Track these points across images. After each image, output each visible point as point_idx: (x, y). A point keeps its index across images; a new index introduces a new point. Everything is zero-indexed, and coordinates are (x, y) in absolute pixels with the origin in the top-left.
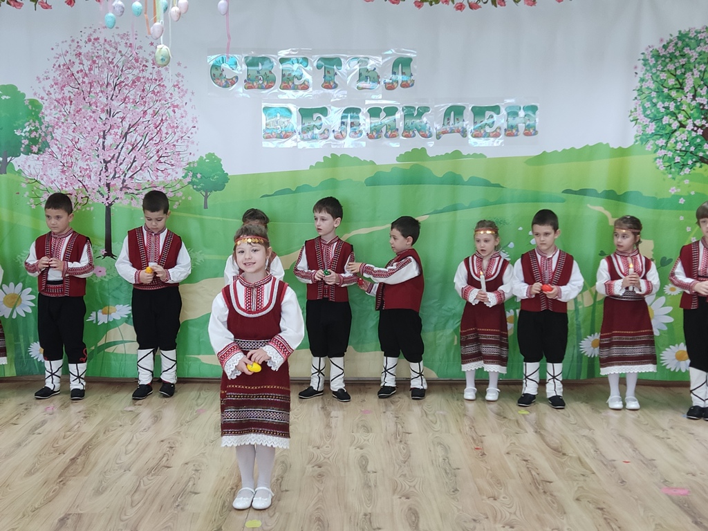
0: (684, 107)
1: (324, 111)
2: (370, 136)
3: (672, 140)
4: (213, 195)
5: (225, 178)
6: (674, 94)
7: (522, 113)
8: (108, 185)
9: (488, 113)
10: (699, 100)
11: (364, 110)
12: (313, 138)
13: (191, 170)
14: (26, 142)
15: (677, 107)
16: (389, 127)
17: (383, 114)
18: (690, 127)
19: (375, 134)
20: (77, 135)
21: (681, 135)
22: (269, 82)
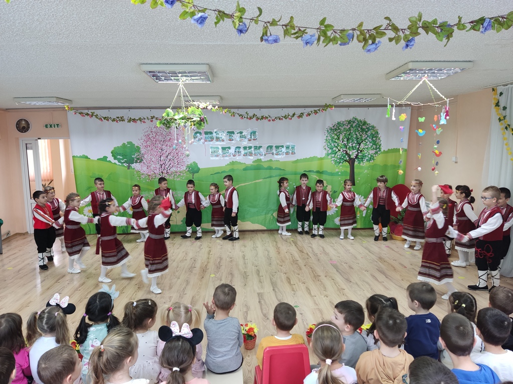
0: (340, 145)
1: (229, 148)
2: (244, 155)
3: (336, 155)
4: (195, 174)
5: (199, 169)
6: (336, 141)
7: (290, 148)
8: (162, 172)
9: (280, 148)
10: (344, 142)
11: (242, 147)
12: (226, 156)
13: (188, 167)
14: (136, 159)
15: (338, 145)
16: (249, 152)
17: (248, 149)
18: (342, 151)
19: (245, 155)
20: (152, 157)
21: (339, 153)
22: (212, 139)
